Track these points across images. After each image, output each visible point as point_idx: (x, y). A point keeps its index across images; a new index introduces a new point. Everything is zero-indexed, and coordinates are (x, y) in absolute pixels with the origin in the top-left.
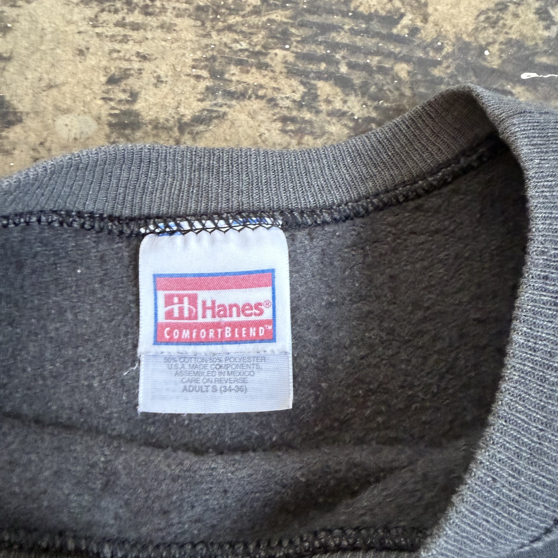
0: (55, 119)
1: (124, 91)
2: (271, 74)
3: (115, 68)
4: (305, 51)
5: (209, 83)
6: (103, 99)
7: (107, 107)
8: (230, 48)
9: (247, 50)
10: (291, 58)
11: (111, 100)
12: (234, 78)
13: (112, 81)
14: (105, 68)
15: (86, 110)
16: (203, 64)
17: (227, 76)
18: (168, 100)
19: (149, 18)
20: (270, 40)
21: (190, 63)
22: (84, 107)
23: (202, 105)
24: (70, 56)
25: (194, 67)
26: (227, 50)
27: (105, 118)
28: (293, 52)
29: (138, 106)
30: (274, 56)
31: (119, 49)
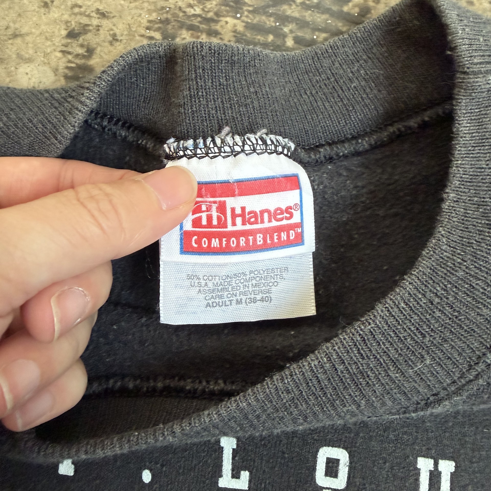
0: (17, 67)
1: (82, 46)
3: (76, 22)
4: (255, 21)
6: (63, 52)
7: (64, 60)
8: (184, 12)
9: (199, 16)
11: (69, 53)
13: (72, 35)
14: (67, 22)
15: (46, 61)
16: (157, 26)
20: (223, 8)
21: (145, 24)
22: (44, 58)
24: (35, 7)
25: (148, 28)
26: (181, 14)
27: (62, 70)
28: (243, 21)
30: (224, 23)
31: (81, 4)
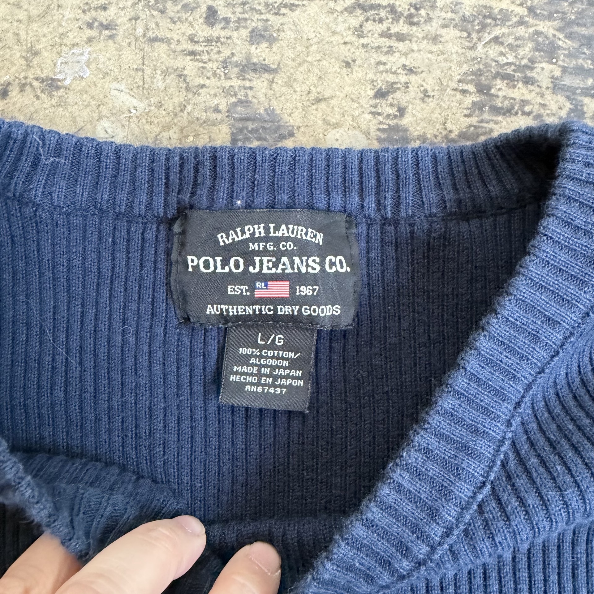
2: (538, 90)
5: (476, 98)
10: (557, 73)
12: (500, 94)
17: (493, 91)
18: (436, 116)
19: (414, 28)
23: (468, 120)
29: (406, 121)
